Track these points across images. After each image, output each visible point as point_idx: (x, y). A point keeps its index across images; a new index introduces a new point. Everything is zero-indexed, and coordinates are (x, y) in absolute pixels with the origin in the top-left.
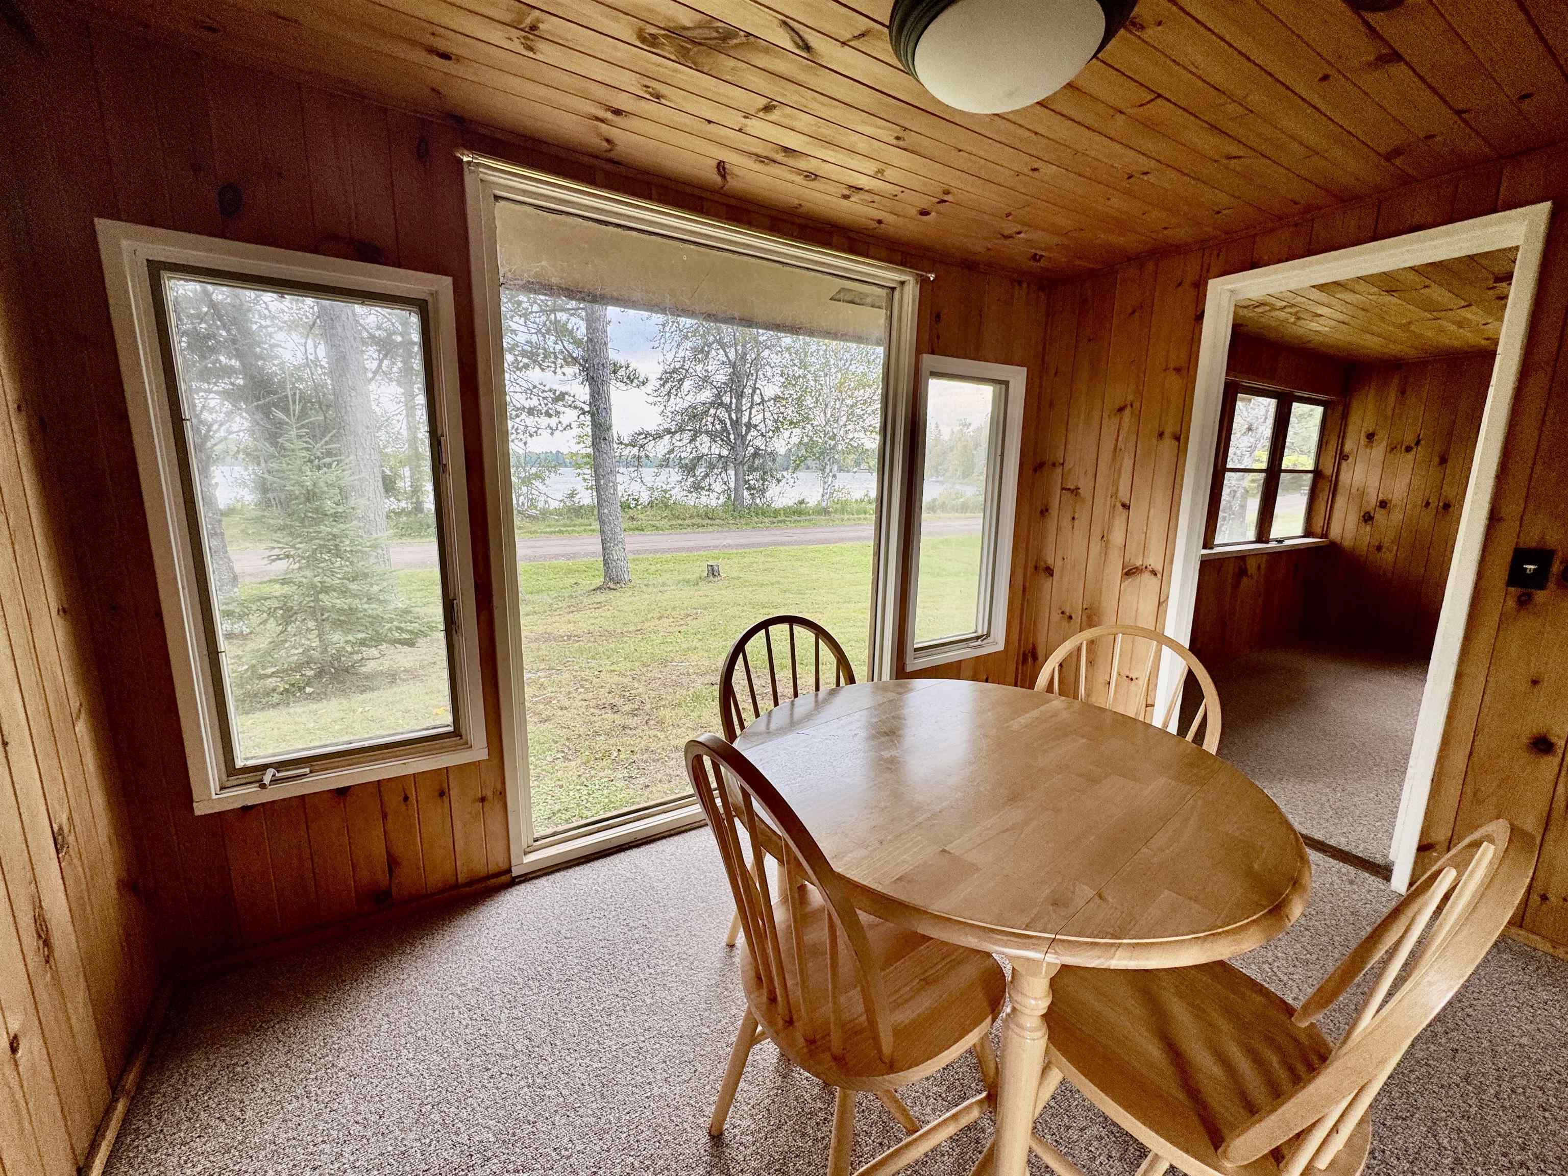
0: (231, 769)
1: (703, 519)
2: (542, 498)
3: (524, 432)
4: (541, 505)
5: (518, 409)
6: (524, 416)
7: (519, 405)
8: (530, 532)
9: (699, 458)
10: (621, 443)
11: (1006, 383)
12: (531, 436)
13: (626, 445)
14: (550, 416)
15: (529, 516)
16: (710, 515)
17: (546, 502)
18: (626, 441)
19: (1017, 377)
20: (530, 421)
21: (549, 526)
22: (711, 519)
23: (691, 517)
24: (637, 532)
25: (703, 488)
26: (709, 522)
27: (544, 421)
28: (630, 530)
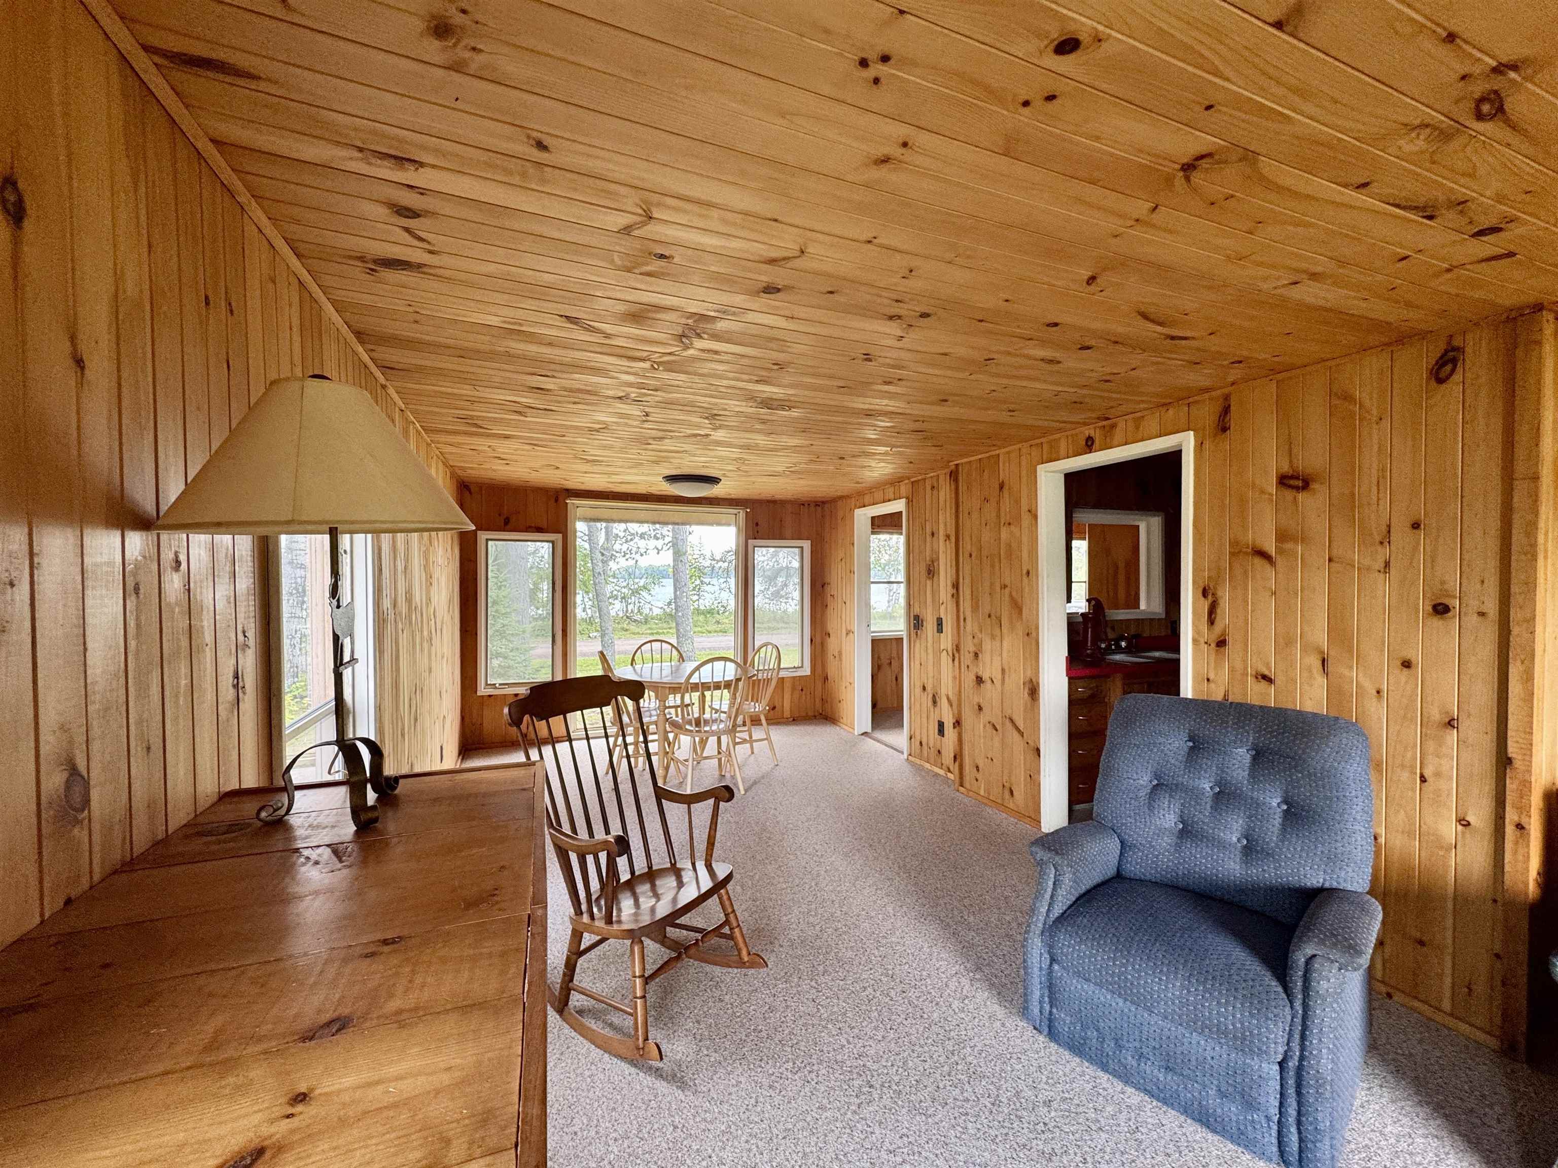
0: (487, 684)
1: (778, 622)
2: (648, 606)
3: (636, 553)
4: (646, 611)
5: (633, 534)
6: (637, 539)
7: (632, 531)
8: (634, 634)
9: (781, 569)
10: (714, 560)
11: (802, 547)
12: (642, 555)
13: (718, 561)
14: (657, 539)
15: (635, 621)
16: (785, 619)
17: (651, 609)
18: (718, 558)
19: (807, 545)
20: (642, 544)
21: (650, 629)
22: (786, 623)
23: (768, 621)
24: (720, 634)
25: (782, 597)
26: (783, 625)
27: (652, 543)
28: (716, 631)
